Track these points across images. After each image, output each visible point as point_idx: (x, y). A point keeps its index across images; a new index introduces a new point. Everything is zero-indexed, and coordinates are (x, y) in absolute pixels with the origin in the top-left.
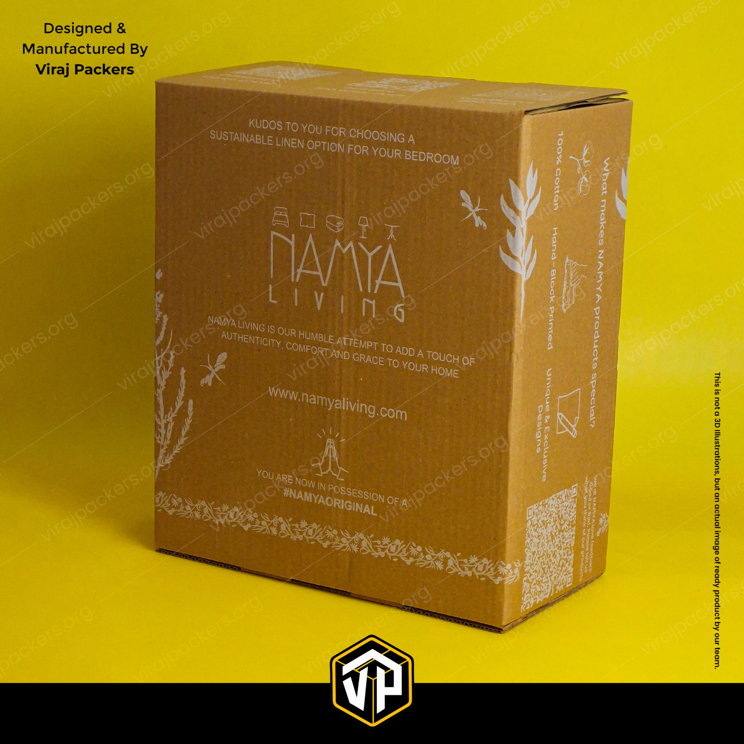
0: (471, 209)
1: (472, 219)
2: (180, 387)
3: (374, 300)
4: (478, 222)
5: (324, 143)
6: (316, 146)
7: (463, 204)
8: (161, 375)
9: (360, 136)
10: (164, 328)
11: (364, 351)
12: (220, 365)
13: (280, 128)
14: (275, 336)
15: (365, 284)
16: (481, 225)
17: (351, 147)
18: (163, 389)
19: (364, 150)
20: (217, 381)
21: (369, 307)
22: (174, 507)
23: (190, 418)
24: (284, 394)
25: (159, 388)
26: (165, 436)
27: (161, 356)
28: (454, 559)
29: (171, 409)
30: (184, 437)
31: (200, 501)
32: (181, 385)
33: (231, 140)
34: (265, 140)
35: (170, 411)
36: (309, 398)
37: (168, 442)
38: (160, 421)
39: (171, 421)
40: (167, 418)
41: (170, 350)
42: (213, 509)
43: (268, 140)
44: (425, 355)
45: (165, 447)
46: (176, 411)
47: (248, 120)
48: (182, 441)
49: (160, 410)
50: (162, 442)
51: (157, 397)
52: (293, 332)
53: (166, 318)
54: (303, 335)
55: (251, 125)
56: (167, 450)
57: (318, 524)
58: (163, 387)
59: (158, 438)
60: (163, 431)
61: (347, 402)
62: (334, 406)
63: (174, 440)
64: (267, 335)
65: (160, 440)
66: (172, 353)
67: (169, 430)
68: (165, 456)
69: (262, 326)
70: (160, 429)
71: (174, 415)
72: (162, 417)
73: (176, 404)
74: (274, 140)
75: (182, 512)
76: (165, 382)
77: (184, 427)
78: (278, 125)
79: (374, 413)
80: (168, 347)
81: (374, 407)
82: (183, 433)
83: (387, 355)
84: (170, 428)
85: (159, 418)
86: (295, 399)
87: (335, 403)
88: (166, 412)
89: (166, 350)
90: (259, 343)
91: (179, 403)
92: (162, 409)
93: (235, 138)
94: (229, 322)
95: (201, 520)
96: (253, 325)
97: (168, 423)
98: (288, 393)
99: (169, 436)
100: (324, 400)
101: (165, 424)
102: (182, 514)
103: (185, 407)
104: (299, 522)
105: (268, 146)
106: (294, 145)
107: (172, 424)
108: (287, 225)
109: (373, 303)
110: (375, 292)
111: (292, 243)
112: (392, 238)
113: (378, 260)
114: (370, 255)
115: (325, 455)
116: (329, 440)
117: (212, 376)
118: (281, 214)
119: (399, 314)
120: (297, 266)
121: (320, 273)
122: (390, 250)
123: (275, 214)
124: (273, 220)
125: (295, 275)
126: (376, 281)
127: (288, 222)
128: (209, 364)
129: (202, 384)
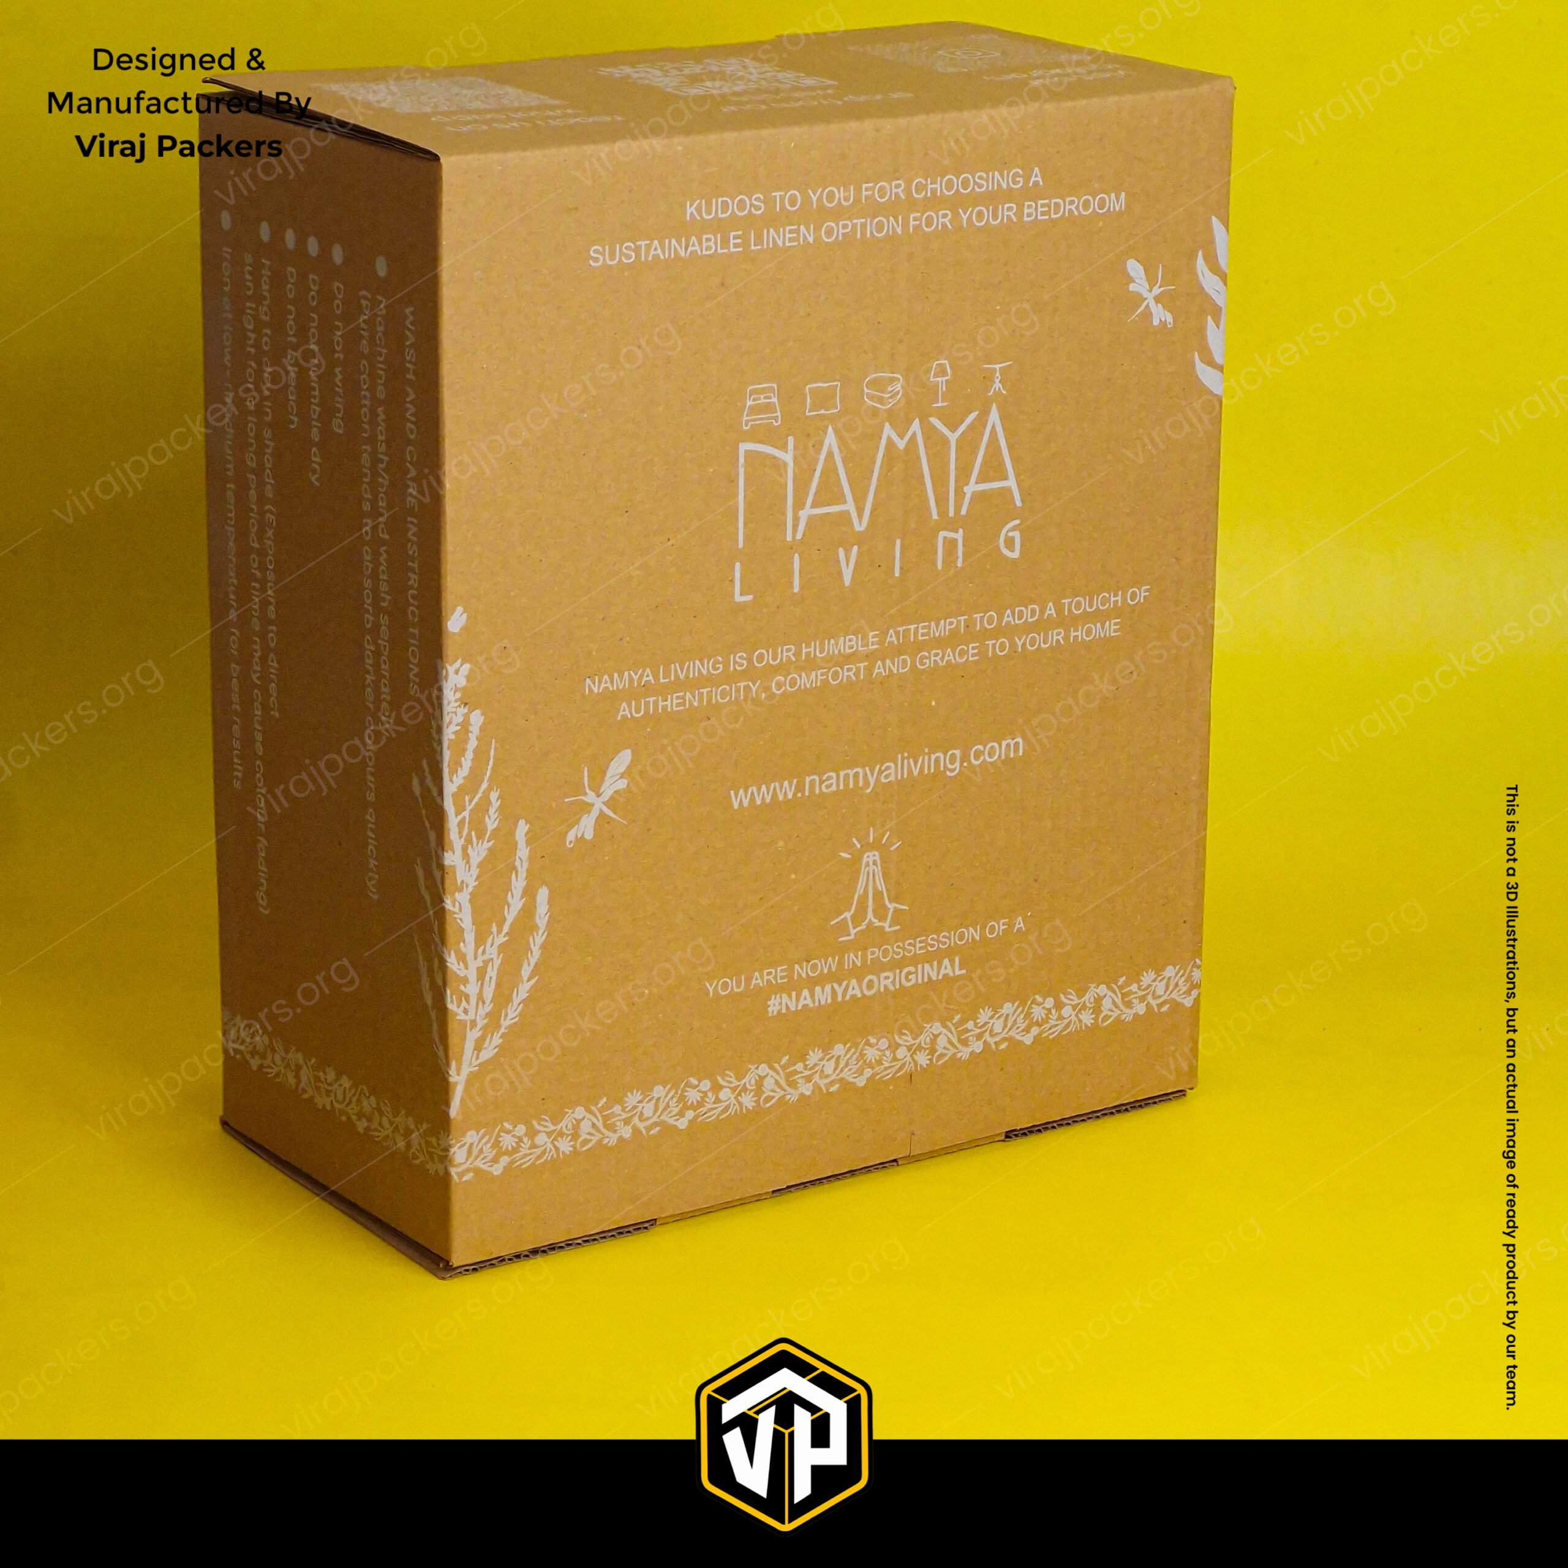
0: (1145, 294)
1: (1147, 314)
2: (514, 868)
3: (961, 530)
4: (1160, 315)
5: (859, 221)
6: (841, 231)
7: (1132, 287)
8: (466, 855)
9: (934, 191)
10: (473, 744)
11: (939, 643)
12: (614, 783)
13: (758, 208)
14: (749, 673)
15: (942, 501)
16: (1163, 320)
17: (915, 219)
18: (470, 889)
19: (943, 218)
20: (610, 821)
21: (951, 545)
22: (507, 1153)
23: (541, 932)
24: (763, 794)
25: (461, 890)
26: (480, 998)
27: (466, 813)
28: (1113, 995)
29: (494, 929)
30: (528, 980)
31: (571, 1111)
32: (518, 863)
33: (643, 259)
34: (725, 242)
35: (492, 933)
36: (822, 782)
37: (488, 1008)
38: (466, 968)
39: (494, 956)
40: (484, 952)
41: (489, 789)
42: (602, 1116)
43: (732, 242)
44: (1059, 609)
45: (481, 1023)
46: (506, 928)
47: (683, 206)
48: (523, 991)
49: (464, 942)
50: (471, 1015)
51: (455, 913)
52: (787, 653)
53: (477, 719)
54: (812, 649)
55: (692, 213)
56: (485, 1028)
57: (845, 1044)
58: (472, 884)
59: (462, 1008)
60: (472, 989)
61: (906, 761)
62: (878, 779)
63: (502, 998)
64: (729, 678)
65: (466, 1011)
66: (494, 796)
67: (491, 978)
68: (479, 1047)
69: (717, 662)
70: (465, 987)
71: (502, 939)
72: (470, 957)
73: (506, 912)
74: (745, 238)
75: (525, 1155)
76: (475, 872)
77: (528, 959)
78: (754, 202)
79: (957, 764)
80: (484, 786)
81: (957, 752)
82: (526, 971)
83: (986, 634)
84: (492, 972)
85: (461, 963)
86: (790, 796)
87: (880, 772)
88: (480, 939)
89: (479, 795)
90: (710, 700)
91: (515, 904)
92: (470, 937)
93: (652, 252)
94: (636, 678)
95: (575, 1152)
96: (694, 663)
97: (486, 963)
98: (775, 789)
99: (489, 992)
100: (856, 775)
101: (478, 968)
102: (528, 1158)
103: (528, 911)
104: (803, 1057)
105: (731, 255)
106: (790, 240)
107: (497, 963)
108: (776, 422)
109: (959, 536)
110: (963, 512)
111: (788, 457)
112: (997, 390)
113: (968, 445)
114: (953, 437)
115: (860, 890)
116: (868, 857)
117: (595, 813)
118: (762, 401)
119: (1010, 543)
120: (799, 505)
121: (850, 506)
122: (994, 417)
123: (749, 403)
124: (745, 418)
125: (795, 526)
126: (966, 489)
127: (779, 414)
128: (588, 791)
129: (571, 842)
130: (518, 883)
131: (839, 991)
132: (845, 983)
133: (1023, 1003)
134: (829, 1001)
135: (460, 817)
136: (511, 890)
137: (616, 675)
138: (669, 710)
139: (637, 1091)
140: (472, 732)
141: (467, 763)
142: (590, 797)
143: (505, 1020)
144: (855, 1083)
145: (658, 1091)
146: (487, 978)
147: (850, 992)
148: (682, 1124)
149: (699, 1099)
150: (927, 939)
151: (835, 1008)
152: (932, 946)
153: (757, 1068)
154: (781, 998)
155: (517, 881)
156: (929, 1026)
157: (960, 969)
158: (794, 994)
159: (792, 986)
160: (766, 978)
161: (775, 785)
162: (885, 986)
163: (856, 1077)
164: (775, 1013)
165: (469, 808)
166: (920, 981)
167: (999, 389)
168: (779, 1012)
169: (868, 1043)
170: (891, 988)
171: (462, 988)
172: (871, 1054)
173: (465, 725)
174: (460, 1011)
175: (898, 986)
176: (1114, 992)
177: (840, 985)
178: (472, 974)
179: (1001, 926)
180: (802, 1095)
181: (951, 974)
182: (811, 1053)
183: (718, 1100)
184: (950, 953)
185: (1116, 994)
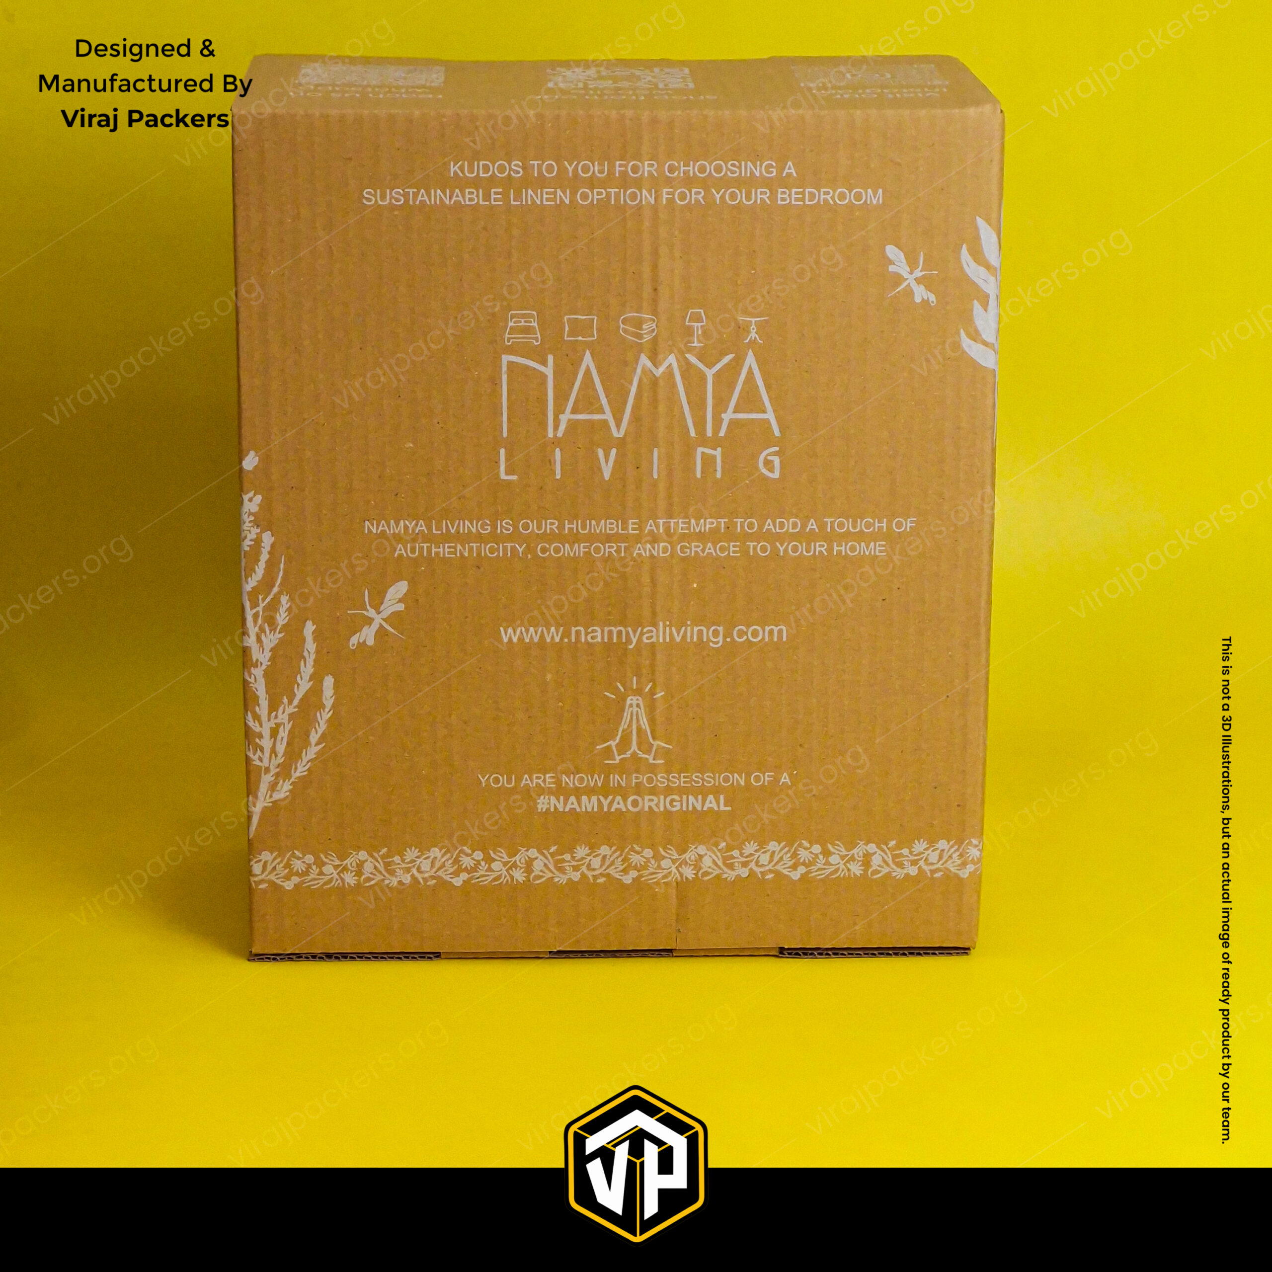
0: (905, 275)
2: (303, 657)
4: (920, 294)
5: (613, 191)
6: (596, 197)
7: (891, 268)
8: (260, 642)
10: (265, 557)
11: (699, 537)
12: (392, 606)
13: (517, 172)
14: (515, 537)
16: (925, 298)
17: (668, 193)
18: (264, 667)
19: (696, 195)
22: (297, 874)
23: (327, 710)
24: (532, 635)
25: (256, 666)
26: (273, 751)
27: (260, 609)
28: (882, 854)
29: (285, 700)
30: (317, 744)
31: (354, 853)
32: (306, 654)
33: (411, 203)
34: (487, 197)
35: (283, 703)
36: (587, 634)
37: (280, 760)
38: (261, 726)
39: (286, 721)
40: (276, 717)
41: (280, 593)
42: (384, 862)
43: (493, 196)
44: (822, 526)
45: (273, 771)
46: (296, 702)
47: (446, 165)
48: (312, 752)
49: (259, 706)
50: (265, 763)
51: (251, 683)
52: (551, 526)
53: (268, 539)
54: (575, 526)
55: (455, 172)
56: (277, 775)
57: (611, 847)
58: (266, 663)
59: (257, 756)
60: (266, 743)
61: (668, 628)
62: (640, 640)
63: (293, 755)
64: (495, 537)
65: (261, 759)
66: (284, 599)
67: (282, 738)
68: (273, 787)
69: (484, 524)
70: (260, 740)
71: (291, 709)
72: (264, 718)
73: (296, 690)
74: (506, 195)
75: (315, 879)
76: (268, 655)
77: (315, 728)
78: (514, 167)
79: (721, 639)
80: (276, 589)
81: (721, 629)
82: (314, 738)
83: (747, 537)
84: (283, 734)
85: (256, 721)
86: (557, 639)
87: (642, 634)
88: (273, 707)
89: (271, 596)
90: (479, 554)
91: (303, 686)
92: (264, 703)
93: (420, 198)
94: (411, 527)
95: (358, 885)
96: (464, 524)
97: (278, 725)
98: (542, 631)
99: (281, 748)
100: (619, 633)
101: (271, 728)
102: (316, 882)
103: (316, 691)
104: (571, 850)
105: (492, 207)
106: (547, 200)
107: (288, 727)
108: (537, 342)
109: (718, 453)
110: (722, 434)
111: (548, 371)
112: (753, 339)
113: (726, 380)
114: (710, 373)
115: (623, 726)
116: (632, 700)
117: (375, 626)
118: (523, 324)
119: (768, 464)
120: (559, 410)
121: (608, 416)
122: (750, 360)
123: (511, 324)
124: (507, 336)
125: (556, 428)
126: (723, 416)
127: (539, 335)
128: (368, 607)
129: (353, 645)
130: (307, 669)
131: (605, 803)
132: (611, 797)
133: (790, 844)
134: (596, 809)
135: (254, 611)
136: (300, 673)
137: (392, 522)
138: (442, 556)
139: (415, 849)
140: (264, 548)
141: (260, 570)
142: (371, 613)
143: (295, 772)
144: (621, 880)
145: (435, 852)
146: (279, 737)
147: (615, 806)
148: (458, 882)
149: (473, 866)
150: (692, 776)
151: (603, 817)
152: (697, 782)
153: (527, 850)
154: (549, 799)
155: (305, 666)
156: (694, 847)
157: (725, 805)
158: (562, 798)
159: (560, 791)
160: (535, 781)
161: (542, 630)
162: (650, 807)
163: (622, 876)
164: (544, 810)
165: (262, 605)
166: (684, 809)
167: (755, 338)
168: (548, 809)
169: (633, 850)
170: (656, 809)
171: (257, 740)
172: (635, 859)
173: (258, 541)
174: (256, 758)
175: (662, 809)
176: (884, 851)
177: (606, 798)
178: (266, 733)
179: (767, 778)
180: (570, 880)
181: (716, 808)
182: (578, 848)
183: (490, 869)
184: (716, 791)
185: (886, 854)
